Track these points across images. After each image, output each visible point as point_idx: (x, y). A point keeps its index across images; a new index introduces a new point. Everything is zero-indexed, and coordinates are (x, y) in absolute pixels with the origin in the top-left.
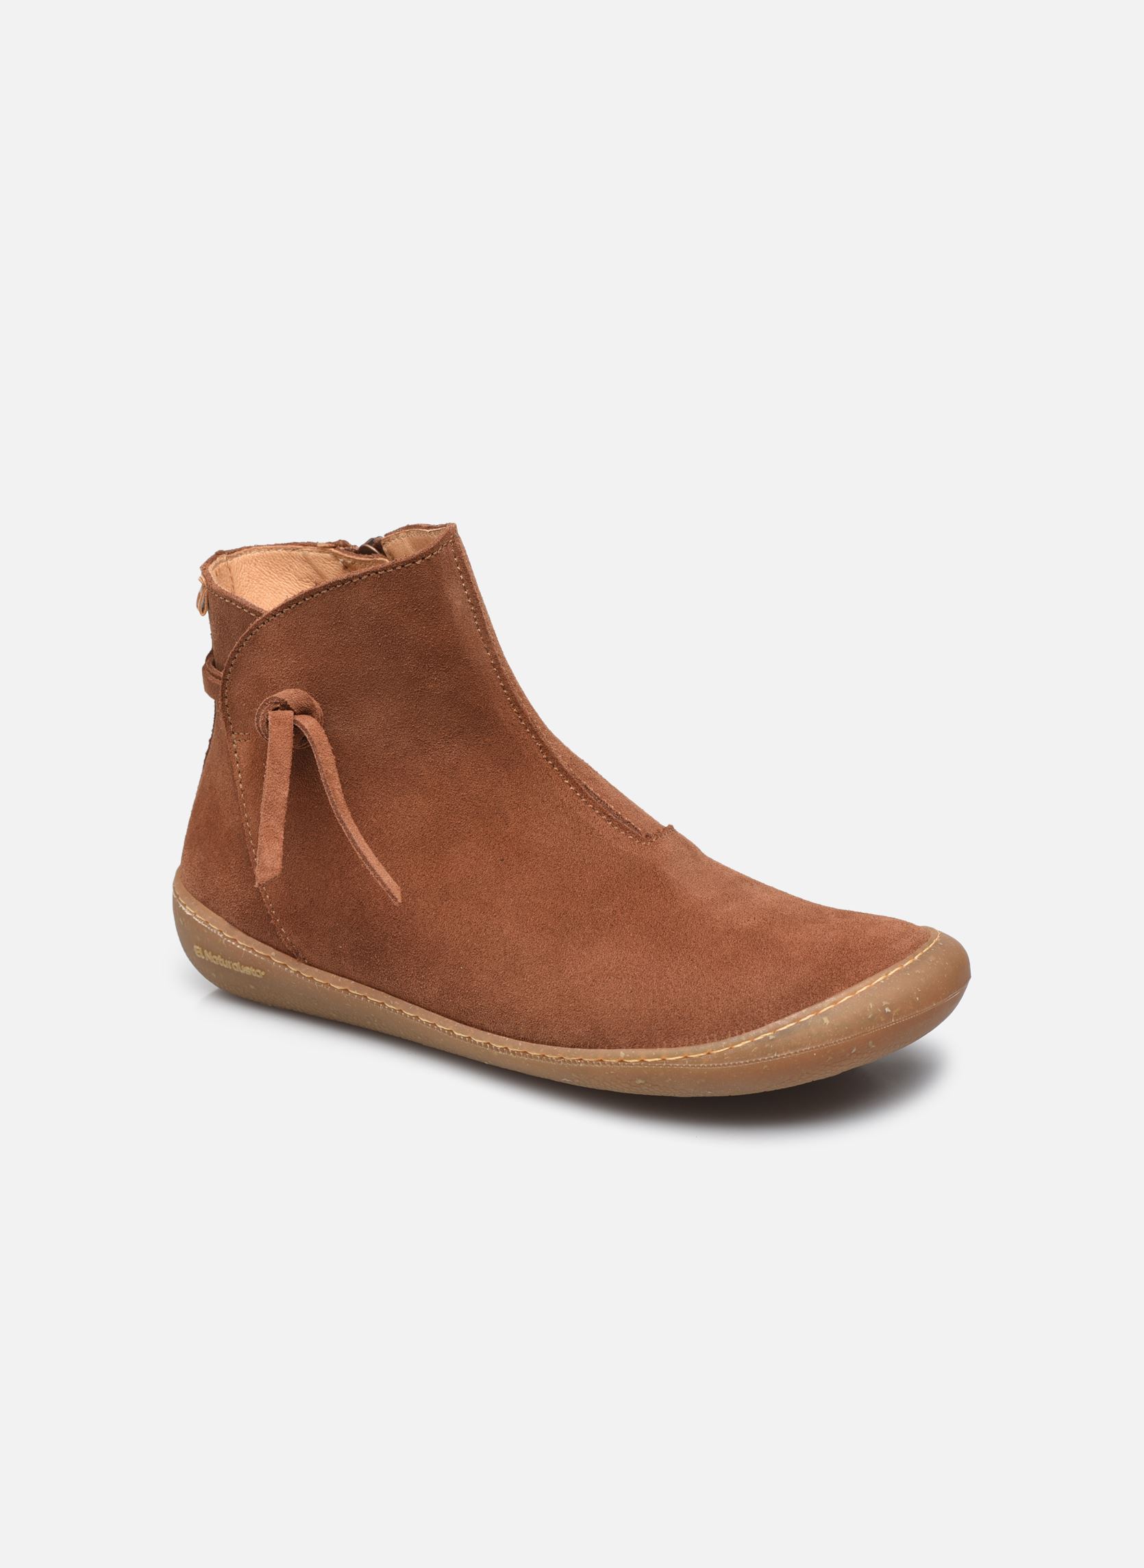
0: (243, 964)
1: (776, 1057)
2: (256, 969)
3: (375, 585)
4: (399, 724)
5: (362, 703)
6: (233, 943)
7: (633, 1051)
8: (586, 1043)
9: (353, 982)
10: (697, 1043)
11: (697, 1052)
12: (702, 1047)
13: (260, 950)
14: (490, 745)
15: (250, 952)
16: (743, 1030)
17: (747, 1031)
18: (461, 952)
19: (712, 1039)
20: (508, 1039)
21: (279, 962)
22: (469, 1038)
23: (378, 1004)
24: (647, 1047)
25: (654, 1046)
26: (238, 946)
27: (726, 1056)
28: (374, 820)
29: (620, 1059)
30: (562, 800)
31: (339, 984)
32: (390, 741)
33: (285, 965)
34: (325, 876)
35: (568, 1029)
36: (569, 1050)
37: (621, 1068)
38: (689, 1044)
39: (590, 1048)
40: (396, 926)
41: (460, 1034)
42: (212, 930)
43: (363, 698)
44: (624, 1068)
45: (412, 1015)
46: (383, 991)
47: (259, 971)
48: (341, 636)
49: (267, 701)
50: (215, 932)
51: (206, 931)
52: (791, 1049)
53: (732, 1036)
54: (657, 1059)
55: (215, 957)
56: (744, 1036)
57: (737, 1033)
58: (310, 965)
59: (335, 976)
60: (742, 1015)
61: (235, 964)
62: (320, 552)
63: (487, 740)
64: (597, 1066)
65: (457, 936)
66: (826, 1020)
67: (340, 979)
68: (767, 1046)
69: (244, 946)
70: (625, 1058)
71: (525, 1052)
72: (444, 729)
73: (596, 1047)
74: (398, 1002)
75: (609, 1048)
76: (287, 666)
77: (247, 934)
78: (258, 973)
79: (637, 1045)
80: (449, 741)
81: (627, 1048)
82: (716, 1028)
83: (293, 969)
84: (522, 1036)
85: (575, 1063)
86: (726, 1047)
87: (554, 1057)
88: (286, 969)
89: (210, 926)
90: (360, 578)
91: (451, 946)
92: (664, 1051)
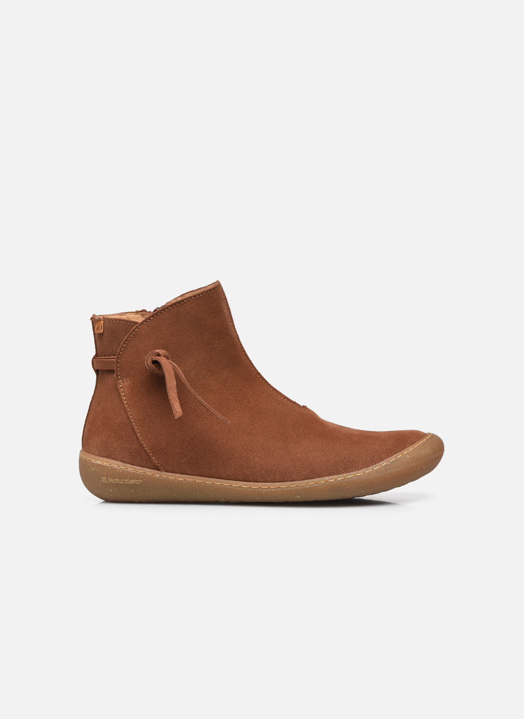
0: (131, 479)
1: (392, 471)
2: (137, 480)
3: (194, 302)
4: (201, 364)
5: (185, 356)
6: (126, 470)
7: (332, 477)
8: (309, 477)
9: (188, 476)
10: (358, 470)
11: (359, 473)
12: (361, 471)
13: (140, 470)
14: (239, 371)
15: (136, 472)
16: (376, 462)
17: (378, 463)
18: (243, 452)
19: (364, 467)
20: (270, 483)
21: (150, 474)
22: (250, 487)
23: (202, 483)
24: (336, 474)
25: (340, 474)
26: (129, 471)
27: (372, 473)
28: (192, 406)
29: (326, 481)
30: (269, 393)
31: (182, 478)
32: (198, 372)
33: (154, 475)
34: (173, 431)
35: (300, 473)
36: (301, 482)
37: (326, 484)
38: (355, 471)
39: (311, 479)
40: (210, 447)
41: (245, 487)
42: (114, 467)
43: (186, 354)
44: (329, 484)
45: (219, 484)
46: (204, 477)
47: (139, 480)
48: (177, 327)
49: (151, 354)
50: (116, 467)
51: (110, 468)
52: (397, 468)
53: (372, 465)
54: (342, 478)
55: (114, 480)
56: (377, 464)
57: (374, 464)
58: (167, 472)
59: (179, 475)
60: (374, 457)
61: (126, 480)
62: (135, 315)
63: (238, 369)
64: (316, 485)
65: (239, 446)
66: (408, 456)
67: (182, 475)
68: (387, 467)
69: (132, 470)
70: (328, 480)
71: (279, 487)
72: (220, 365)
73: (313, 478)
74: (212, 479)
75: (319, 477)
76: (152, 343)
77: (133, 465)
78: (139, 482)
79: (332, 474)
80: (223, 370)
81: (328, 476)
82: (365, 463)
83: (158, 476)
84: (277, 481)
85: (305, 486)
86: (371, 469)
87: (294, 486)
88: (154, 476)
89: (112, 466)
90: (187, 300)
91: (237, 450)
92: (345, 475)
